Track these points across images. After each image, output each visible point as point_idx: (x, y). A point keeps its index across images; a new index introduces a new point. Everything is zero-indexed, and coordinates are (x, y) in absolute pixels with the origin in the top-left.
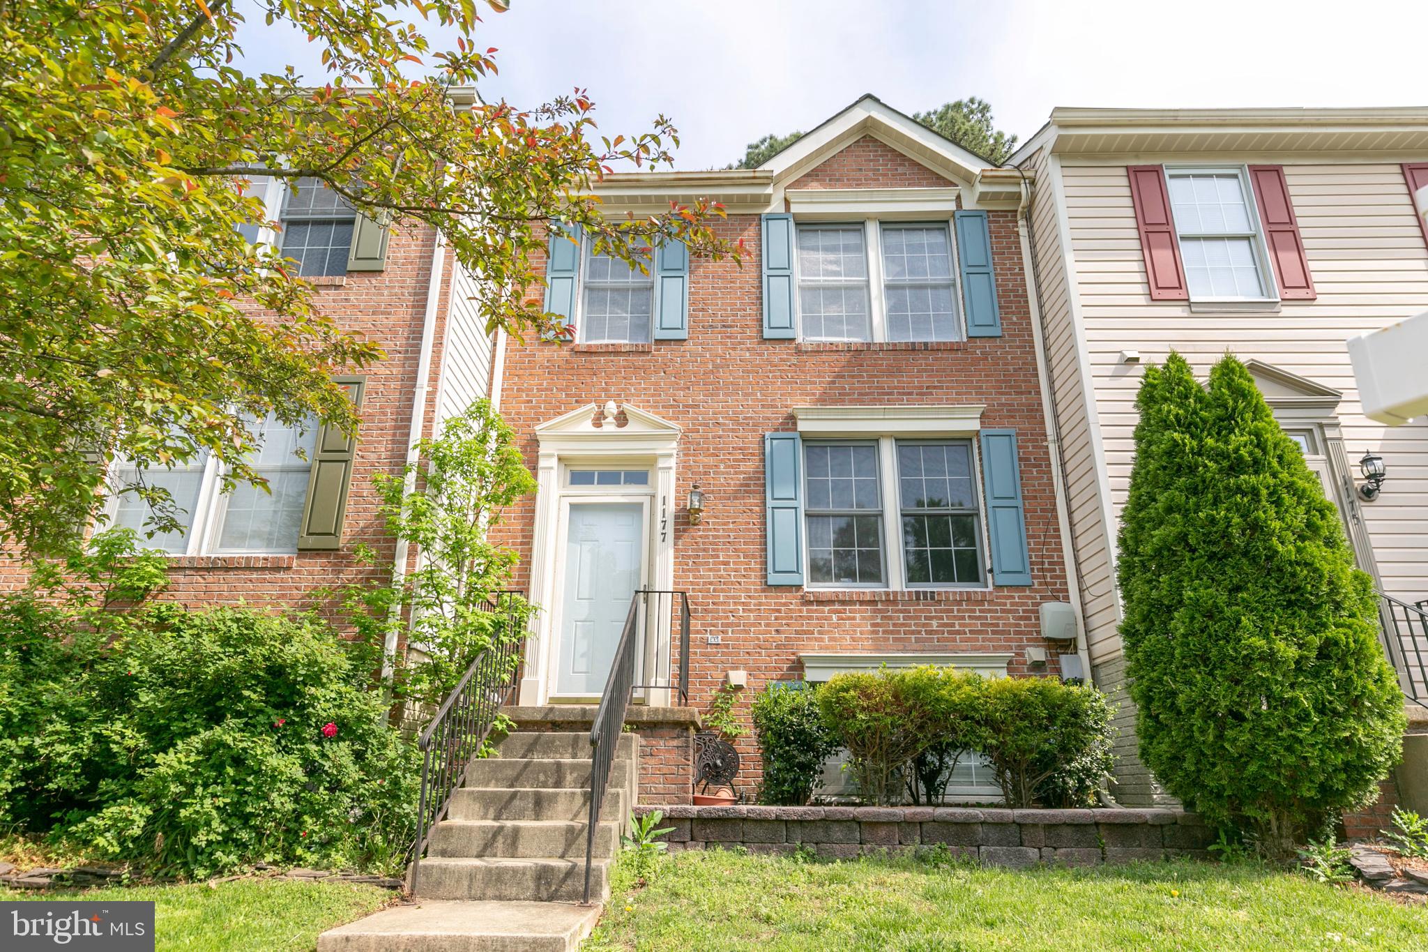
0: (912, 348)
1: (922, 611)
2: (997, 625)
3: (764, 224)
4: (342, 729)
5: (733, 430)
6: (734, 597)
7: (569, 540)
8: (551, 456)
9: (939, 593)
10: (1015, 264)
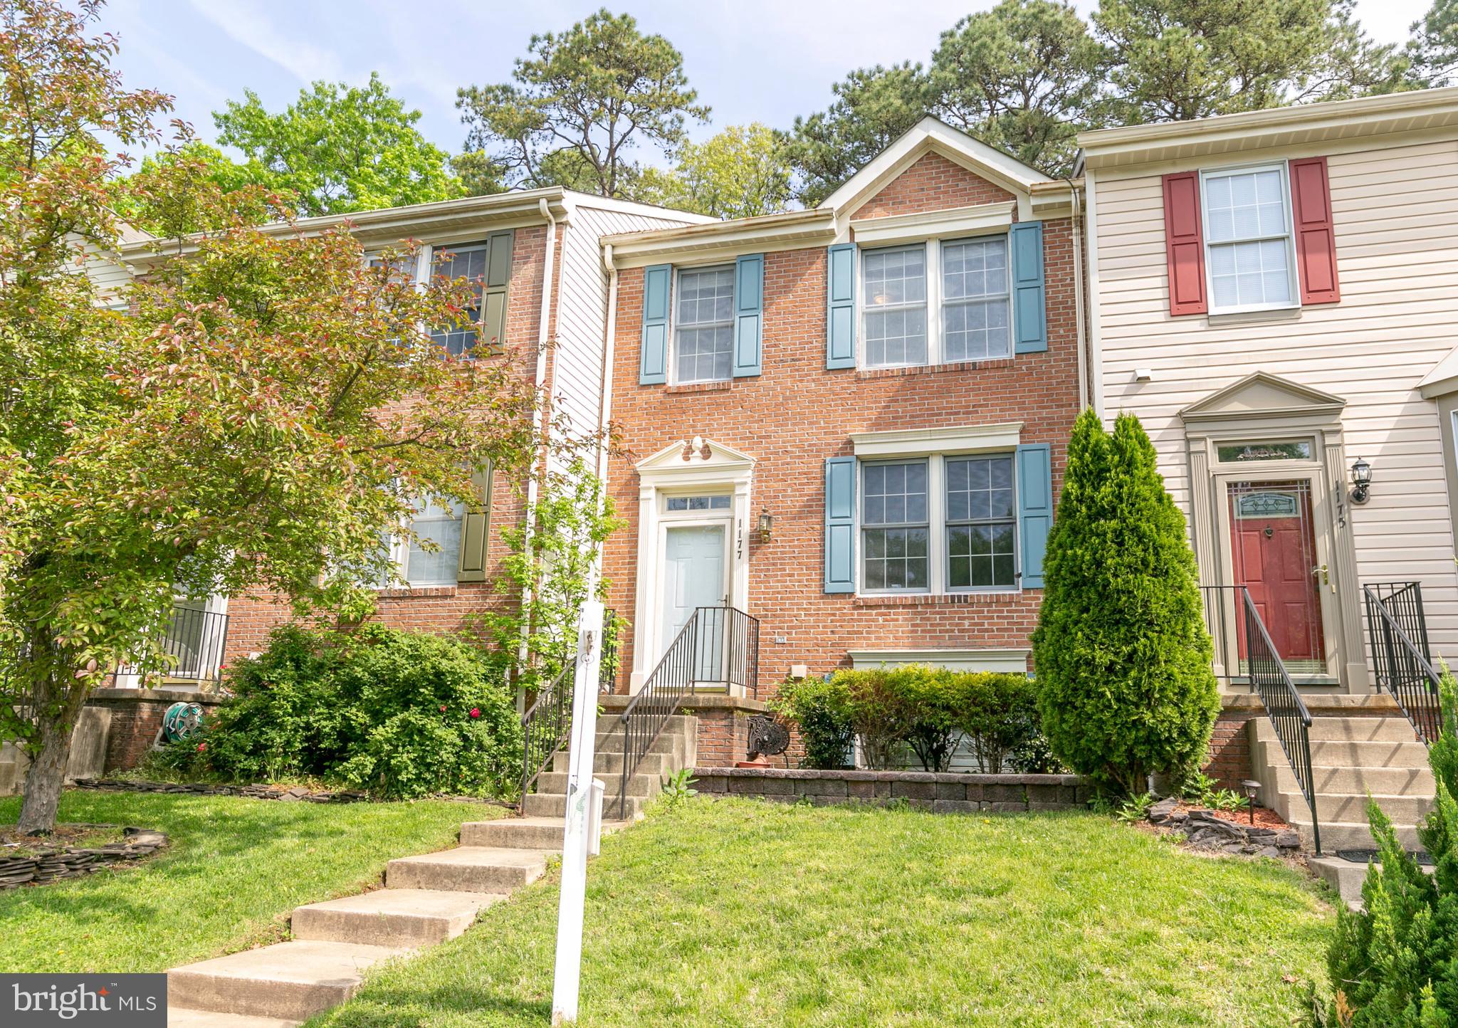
0: (962, 369)
1: (956, 612)
2: (1022, 623)
3: (830, 256)
4: (481, 713)
5: (799, 457)
6: (797, 604)
7: (668, 558)
8: (649, 488)
9: (972, 597)
10: (1066, 274)
